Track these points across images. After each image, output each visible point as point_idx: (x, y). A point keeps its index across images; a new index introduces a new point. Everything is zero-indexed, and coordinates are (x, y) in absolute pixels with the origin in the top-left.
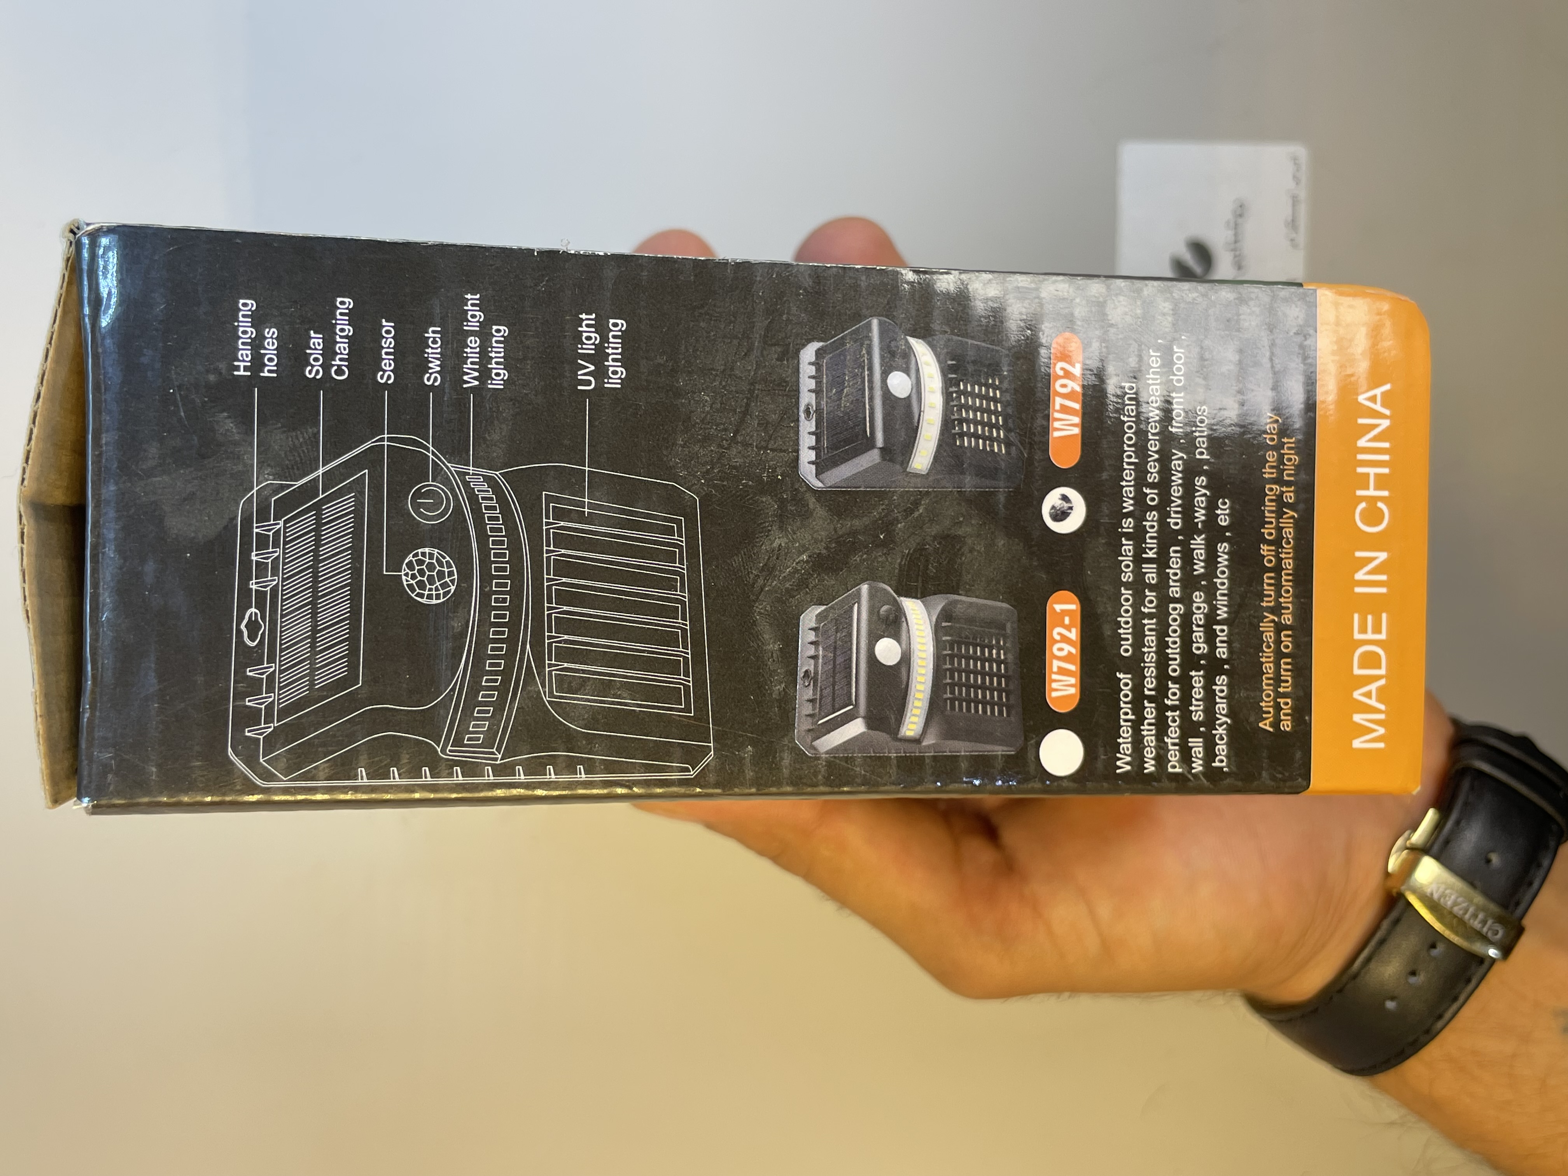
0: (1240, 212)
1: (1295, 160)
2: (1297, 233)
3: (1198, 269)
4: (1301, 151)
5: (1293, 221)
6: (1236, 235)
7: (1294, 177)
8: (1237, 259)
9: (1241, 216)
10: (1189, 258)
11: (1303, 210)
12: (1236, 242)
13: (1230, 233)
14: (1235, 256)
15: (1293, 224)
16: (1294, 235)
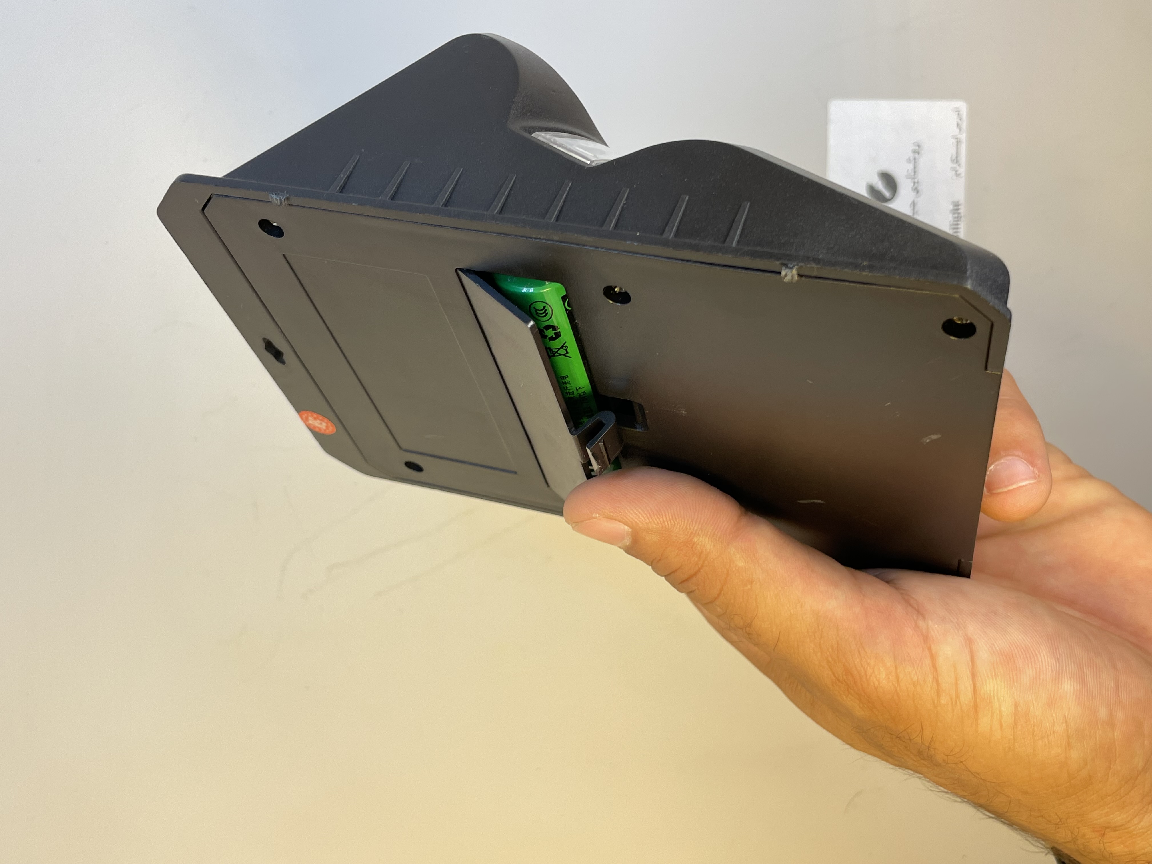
0: (917, 151)
1: (958, 111)
2: (959, 165)
3: (887, 194)
4: (962, 106)
5: (957, 157)
6: (915, 168)
7: (958, 125)
8: (916, 185)
9: (919, 153)
10: (880, 186)
11: (963, 148)
12: (915, 172)
13: (911, 166)
14: (914, 183)
15: (956, 160)
16: (958, 168)
